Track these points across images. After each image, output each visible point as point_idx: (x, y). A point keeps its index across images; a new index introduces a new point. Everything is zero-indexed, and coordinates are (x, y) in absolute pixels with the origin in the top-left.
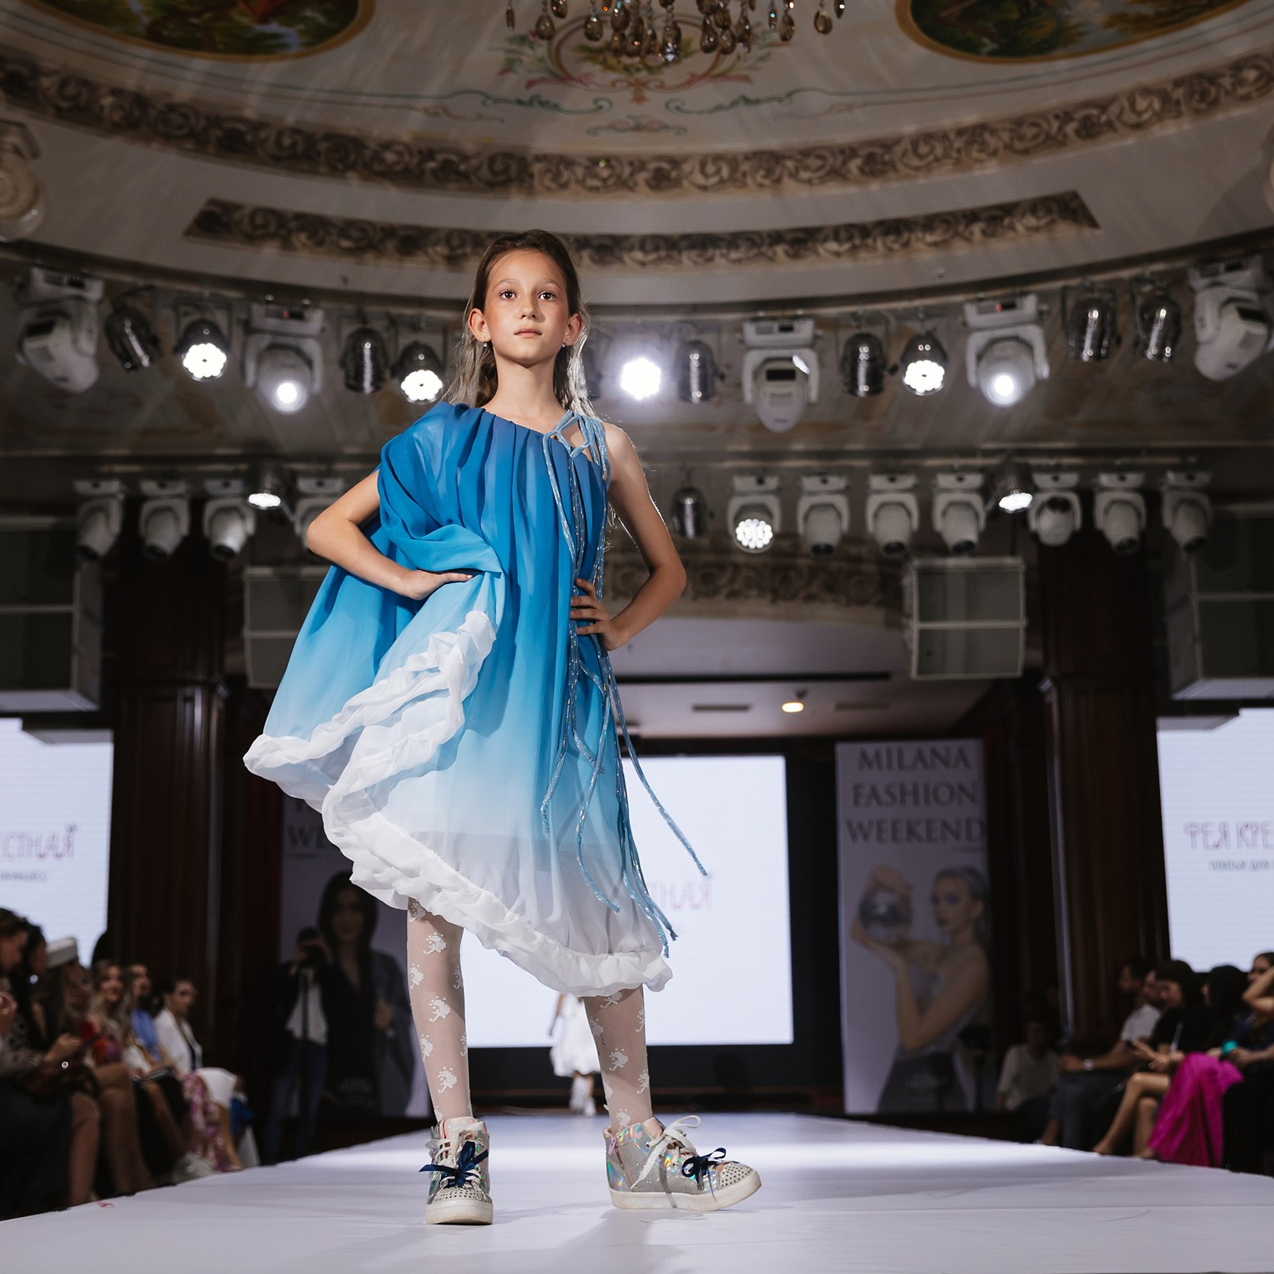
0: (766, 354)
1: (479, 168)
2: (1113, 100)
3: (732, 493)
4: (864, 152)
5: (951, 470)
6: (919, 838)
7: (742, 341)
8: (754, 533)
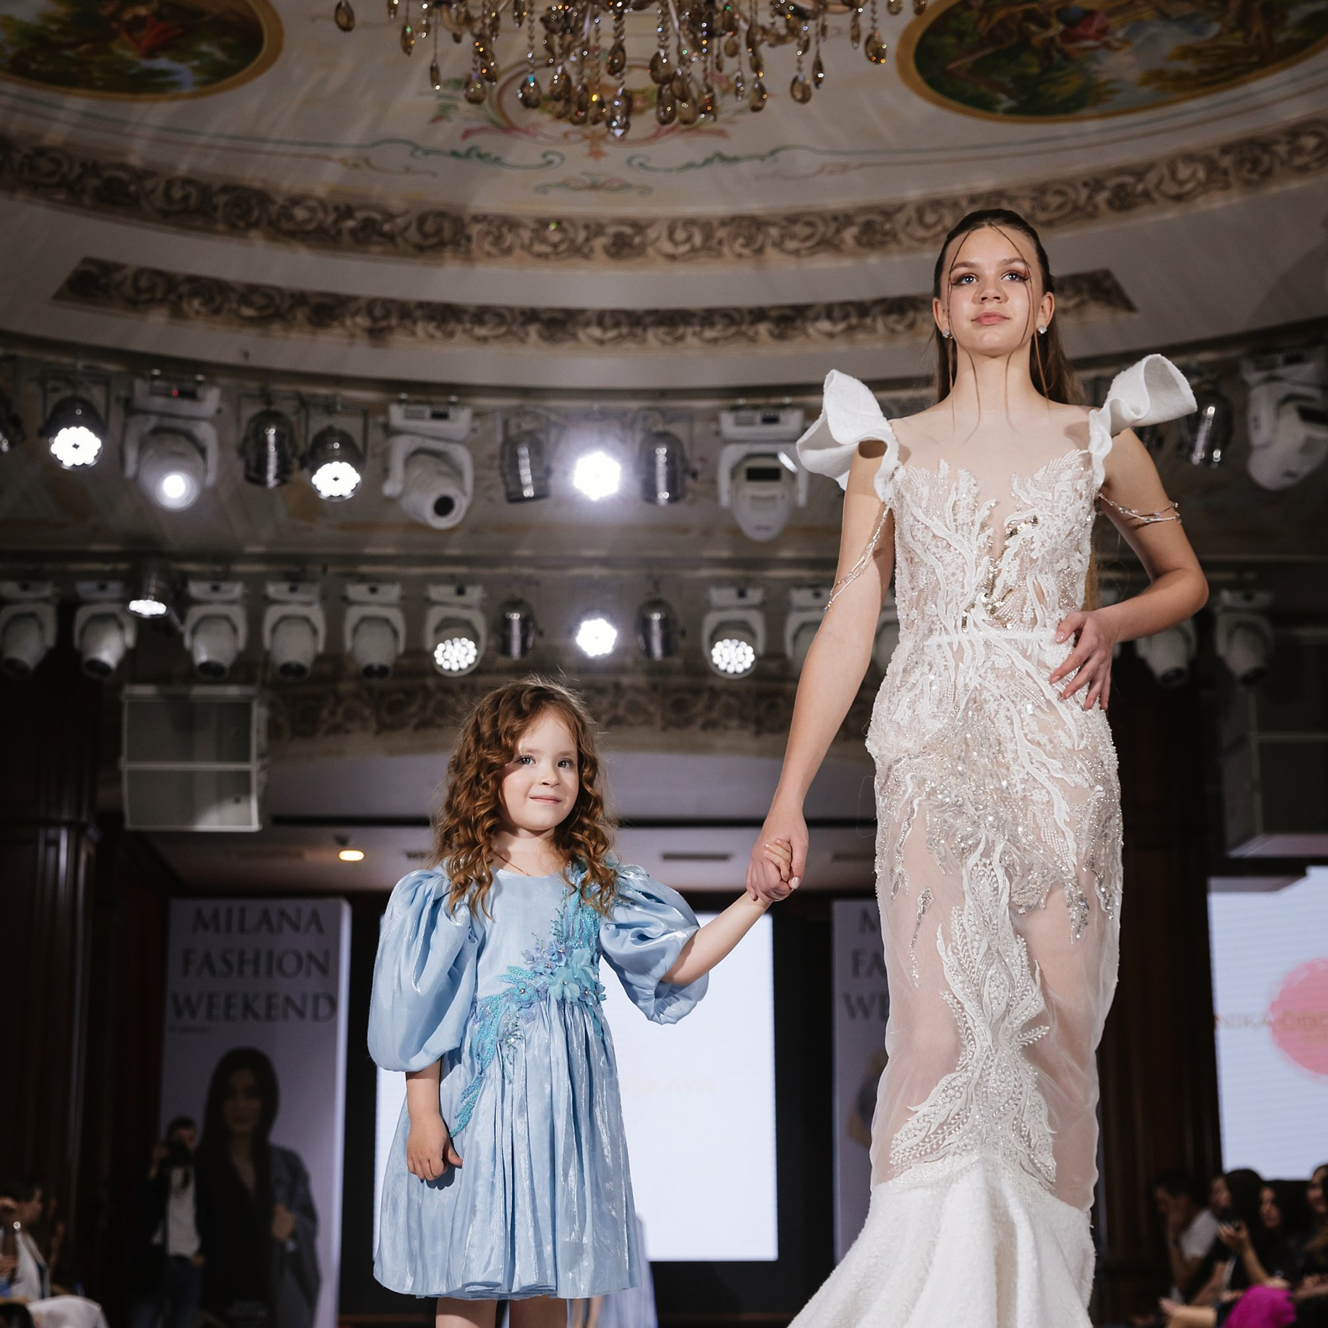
0: (745, 449)
1: (406, 228)
2: (1150, 166)
3: (707, 607)
4: (862, 219)
7: (718, 433)
8: (734, 655)
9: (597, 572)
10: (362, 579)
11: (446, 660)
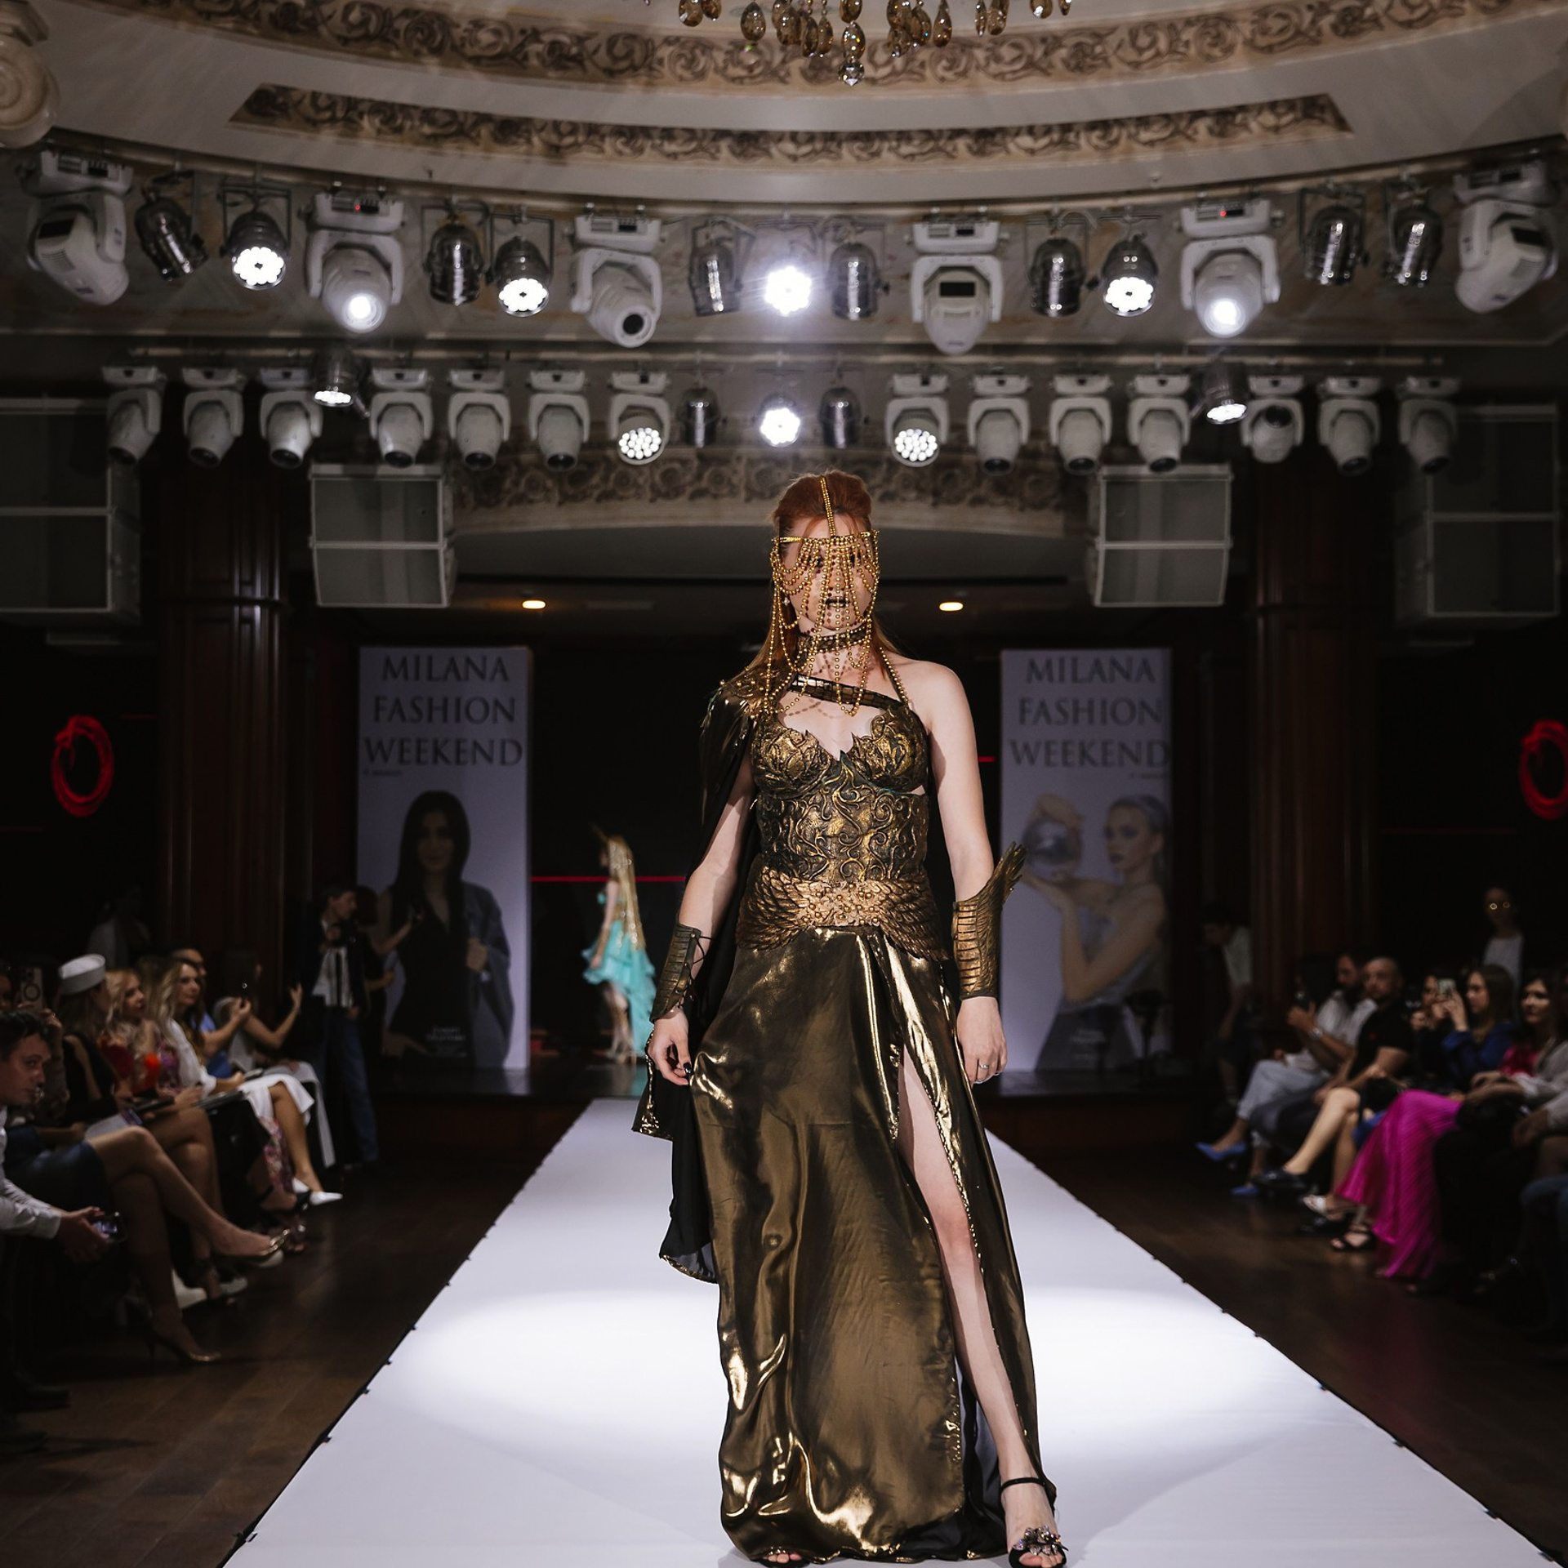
0: (939, 261)
1: (596, 51)
3: (891, 394)
4: (1071, 41)
5: (1150, 371)
6: (1093, 762)
7: (911, 243)
8: (916, 444)
9: (780, 358)
10: (546, 365)
11: (630, 449)
